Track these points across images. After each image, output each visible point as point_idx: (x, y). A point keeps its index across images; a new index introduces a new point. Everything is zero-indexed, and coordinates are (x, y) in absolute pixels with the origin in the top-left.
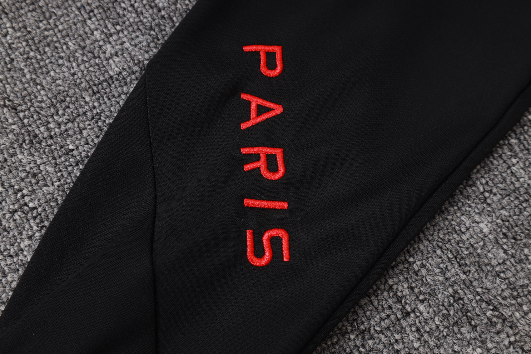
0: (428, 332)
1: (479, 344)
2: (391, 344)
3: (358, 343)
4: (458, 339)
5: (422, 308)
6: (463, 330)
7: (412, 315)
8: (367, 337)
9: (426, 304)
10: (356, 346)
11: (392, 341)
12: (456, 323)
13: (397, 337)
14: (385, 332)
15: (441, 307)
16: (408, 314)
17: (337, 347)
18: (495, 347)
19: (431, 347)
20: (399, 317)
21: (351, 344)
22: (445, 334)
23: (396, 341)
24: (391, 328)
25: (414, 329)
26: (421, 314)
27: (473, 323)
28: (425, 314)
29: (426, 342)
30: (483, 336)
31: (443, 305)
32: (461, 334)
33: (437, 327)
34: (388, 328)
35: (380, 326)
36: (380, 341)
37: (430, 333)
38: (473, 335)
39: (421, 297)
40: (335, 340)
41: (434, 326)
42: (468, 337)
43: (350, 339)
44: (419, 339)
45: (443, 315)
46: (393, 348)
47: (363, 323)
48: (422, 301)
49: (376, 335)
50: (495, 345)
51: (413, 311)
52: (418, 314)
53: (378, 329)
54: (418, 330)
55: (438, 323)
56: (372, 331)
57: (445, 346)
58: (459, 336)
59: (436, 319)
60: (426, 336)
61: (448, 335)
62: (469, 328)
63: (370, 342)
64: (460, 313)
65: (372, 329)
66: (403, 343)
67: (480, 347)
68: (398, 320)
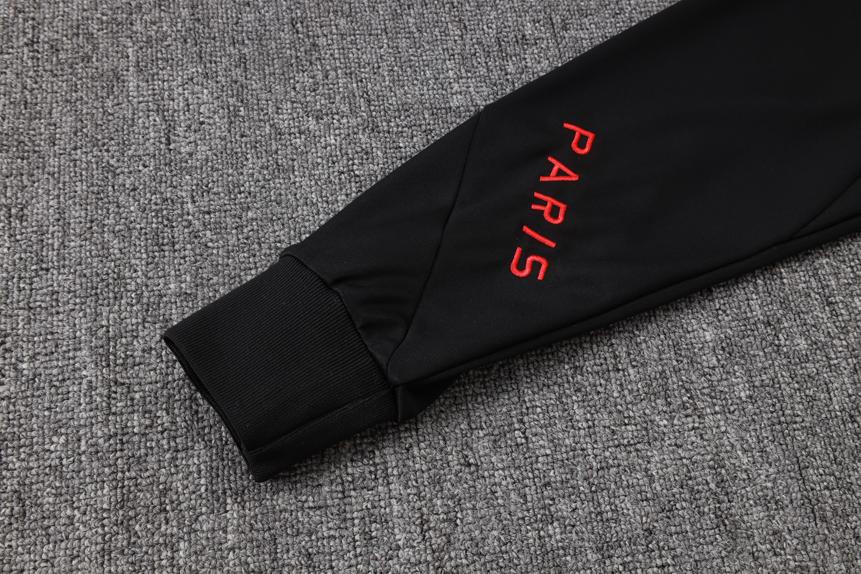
0: (629, 390)
1: (667, 417)
2: (595, 386)
3: (569, 373)
4: (651, 405)
5: (631, 371)
6: (658, 401)
7: (621, 372)
8: (578, 372)
9: (636, 369)
10: (566, 375)
11: (598, 382)
12: (655, 395)
13: (602, 382)
14: (594, 375)
15: (647, 377)
16: (618, 370)
17: (551, 369)
18: (680, 426)
19: (627, 401)
20: (610, 368)
21: (564, 371)
22: (642, 397)
23: (601, 385)
24: (600, 374)
25: (618, 382)
26: (629, 375)
27: (669, 400)
28: (632, 377)
29: (624, 396)
30: (673, 414)
31: (649, 376)
32: (656, 404)
33: (638, 390)
34: (598, 373)
35: (592, 369)
36: (587, 380)
37: (631, 391)
38: (665, 409)
39: (634, 363)
40: (552, 363)
41: (635, 388)
42: (660, 409)
43: (564, 367)
44: (619, 392)
45: (646, 383)
46: (596, 389)
47: (579, 361)
48: (634, 367)
49: (586, 374)
50: (680, 423)
51: (623, 370)
52: (626, 373)
53: (589, 369)
54: (621, 385)
55: (639, 386)
56: (584, 369)
57: (639, 406)
58: (653, 404)
59: (640, 384)
60: (626, 392)
61: (644, 399)
62: (664, 402)
63: (579, 377)
64: (661, 388)
65: (585, 368)
66: (605, 389)
67: (667, 420)
68: (609, 371)
